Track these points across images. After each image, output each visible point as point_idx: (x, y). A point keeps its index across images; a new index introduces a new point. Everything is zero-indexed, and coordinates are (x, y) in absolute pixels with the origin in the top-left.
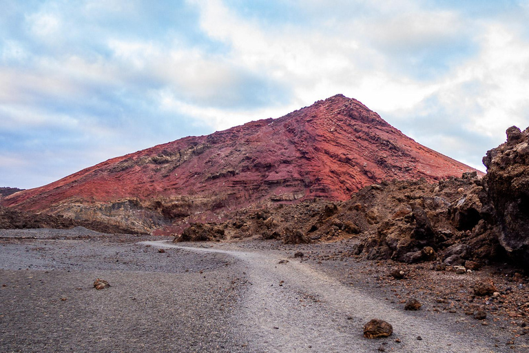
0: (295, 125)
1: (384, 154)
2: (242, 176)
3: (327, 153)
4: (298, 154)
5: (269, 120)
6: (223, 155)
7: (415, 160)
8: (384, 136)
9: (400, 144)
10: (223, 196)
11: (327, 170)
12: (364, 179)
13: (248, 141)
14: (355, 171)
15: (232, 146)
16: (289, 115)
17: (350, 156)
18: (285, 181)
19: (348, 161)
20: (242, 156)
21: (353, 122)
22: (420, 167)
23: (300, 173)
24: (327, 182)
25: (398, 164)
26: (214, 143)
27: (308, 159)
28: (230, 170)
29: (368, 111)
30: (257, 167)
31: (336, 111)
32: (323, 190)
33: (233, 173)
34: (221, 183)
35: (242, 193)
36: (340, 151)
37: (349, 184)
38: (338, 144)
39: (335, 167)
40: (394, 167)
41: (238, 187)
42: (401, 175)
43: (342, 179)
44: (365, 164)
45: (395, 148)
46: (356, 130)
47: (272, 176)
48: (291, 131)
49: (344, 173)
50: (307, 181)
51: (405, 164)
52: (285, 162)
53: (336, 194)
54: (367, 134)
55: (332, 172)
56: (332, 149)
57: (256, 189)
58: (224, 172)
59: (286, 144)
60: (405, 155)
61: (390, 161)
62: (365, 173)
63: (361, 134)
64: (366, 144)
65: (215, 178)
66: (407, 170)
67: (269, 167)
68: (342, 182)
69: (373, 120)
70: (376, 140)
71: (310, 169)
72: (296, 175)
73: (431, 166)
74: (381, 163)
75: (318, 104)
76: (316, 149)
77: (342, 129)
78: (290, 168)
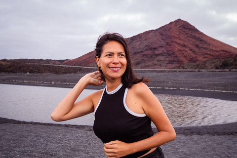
0: (163, 32)
1: (198, 43)
2: (146, 53)
3: (176, 43)
4: (165, 44)
5: (153, 30)
6: (137, 45)
7: (209, 45)
8: (197, 36)
9: (204, 38)
10: (139, 60)
11: (177, 49)
12: (191, 52)
13: (146, 39)
14: (187, 49)
15: (140, 41)
16: (160, 28)
17: (185, 44)
18: (162, 54)
19: (184, 46)
20: (144, 45)
21: (185, 30)
22: (211, 47)
23: (167, 51)
24: (177, 54)
25: (203, 47)
26: (133, 40)
27: (170, 45)
28: (141, 50)
29: (191, 25)
30: (151, 49)
31: (178, 26)
32: (176, 57)
33: (142, 52)
34: (138, 55)
35: (146, 59)
36: (181, 42)
37: (185, 54)
38: (180, 39)
39: (180, 48)
40: (202, 47)
41: (145, 57)
42: (204, 50)
43: (183, 52)
44: (191, 46)
45: (201, 40)
46: (187, 34)
47: (157, 52)
48: (162, 34)
49: (183, 50)
50: (170, 53)
51: (206, 46)
52: (161, 47)
53: (181, 58)
54: (191, 35)
55: (179, 50)
56: (178, 41)
57: (151, 57)
58: (139, 51)
59: (160, 40)
60: (206, 43)
61: (200, 45)
62: (191, 50)
63: (189, 35)
64: (191, 39)
65: (136, 53)
66: (206, 49)
67: (155, 49)
68: (183, 54)
69: (193, 29)
70: (194, 37)
71: (170, 49)
72: (166, 52)
73: (215, 47)
74: (197, 46)
75: (171, 23)
76: (172, 41)
77: (181, 33)
78: (163, 49)
